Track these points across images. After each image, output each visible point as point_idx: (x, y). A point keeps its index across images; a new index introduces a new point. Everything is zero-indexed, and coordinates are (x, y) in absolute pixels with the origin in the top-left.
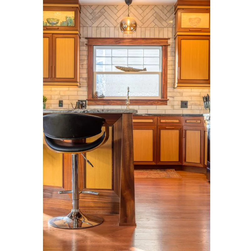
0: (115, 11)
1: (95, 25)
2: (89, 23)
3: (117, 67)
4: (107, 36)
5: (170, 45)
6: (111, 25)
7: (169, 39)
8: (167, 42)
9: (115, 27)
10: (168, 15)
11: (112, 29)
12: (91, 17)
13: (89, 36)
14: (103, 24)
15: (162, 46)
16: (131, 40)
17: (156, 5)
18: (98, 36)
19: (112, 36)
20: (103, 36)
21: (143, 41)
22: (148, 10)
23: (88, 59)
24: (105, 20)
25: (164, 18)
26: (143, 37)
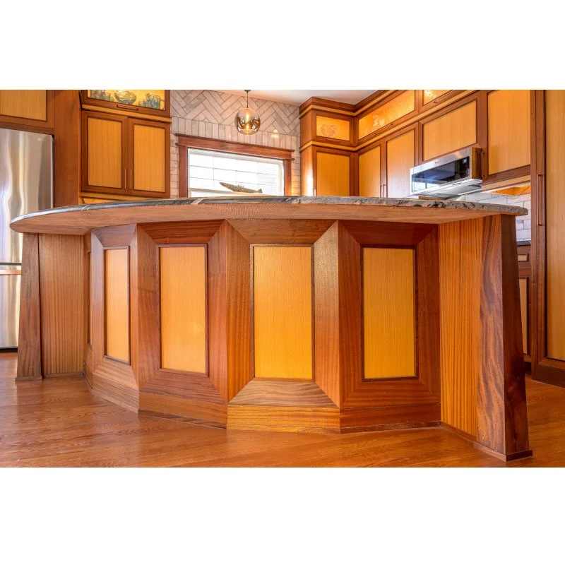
0: (220, 101)
1: (190, 116)
2: (181, 112)
3: (223, 184)
4: (208, 136)
5: (294, 159)
6: (213, 120)
7: (293, 151)
8: (290, 156)
9: (219, 124)
10: (291, 118)
11: (215, 127)
12: (183, 104)
13: (182, 132)
14: (202, 117)
15: (283, 160)
16: (243, 146)
17: (275, 102)
18: (195, 134)
19: (215, 136)
20: (202, 134)
21: (260, 150)
22: (265, 107)
23: (179, 167)
24: (205, 112)
25: (287, 121)
26: (259, 143)
